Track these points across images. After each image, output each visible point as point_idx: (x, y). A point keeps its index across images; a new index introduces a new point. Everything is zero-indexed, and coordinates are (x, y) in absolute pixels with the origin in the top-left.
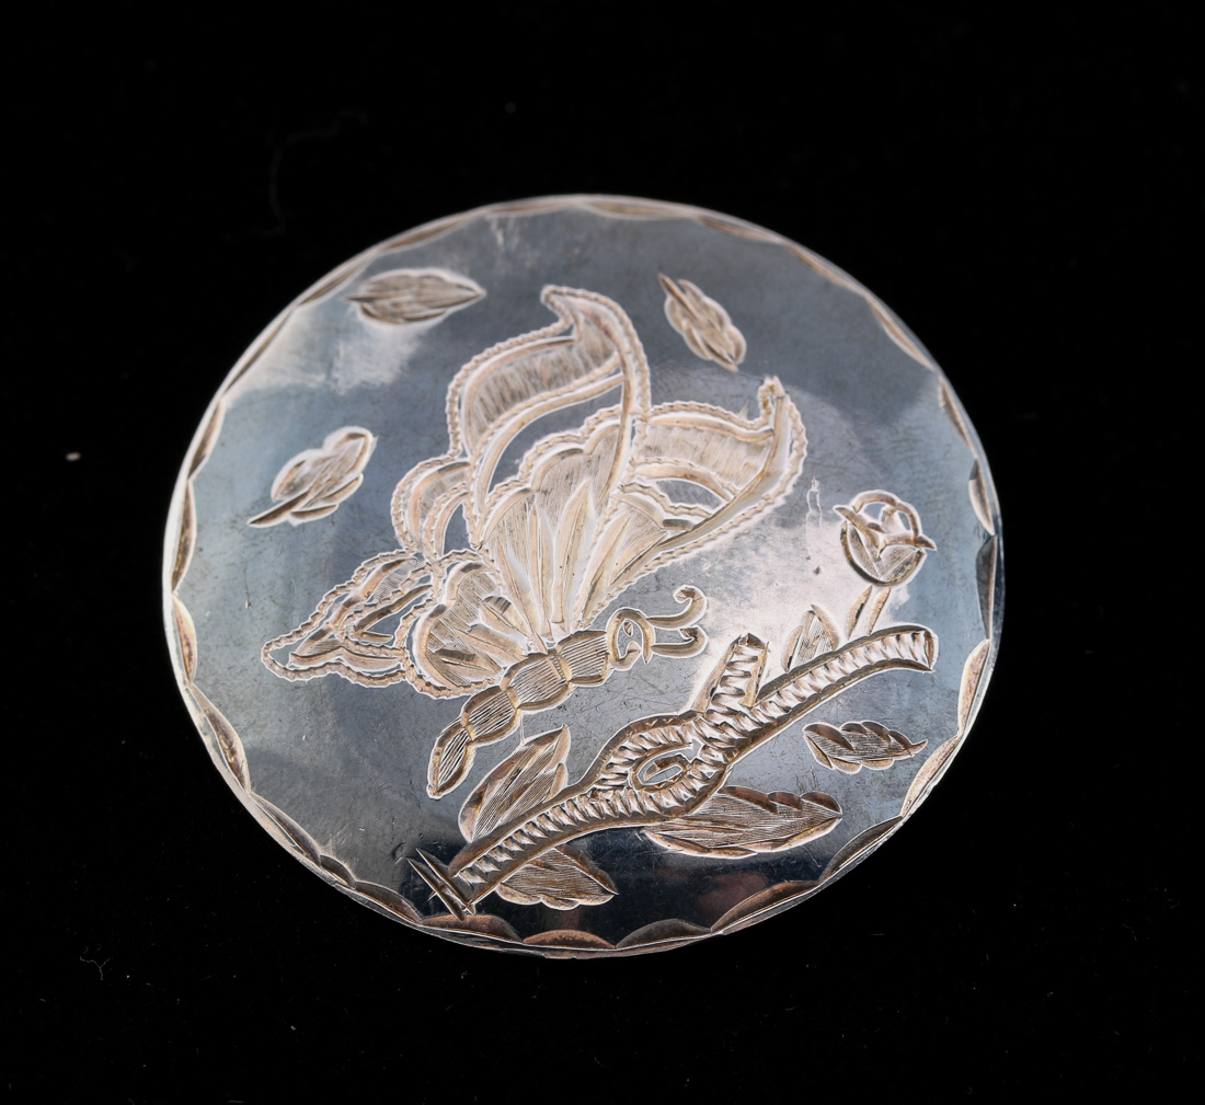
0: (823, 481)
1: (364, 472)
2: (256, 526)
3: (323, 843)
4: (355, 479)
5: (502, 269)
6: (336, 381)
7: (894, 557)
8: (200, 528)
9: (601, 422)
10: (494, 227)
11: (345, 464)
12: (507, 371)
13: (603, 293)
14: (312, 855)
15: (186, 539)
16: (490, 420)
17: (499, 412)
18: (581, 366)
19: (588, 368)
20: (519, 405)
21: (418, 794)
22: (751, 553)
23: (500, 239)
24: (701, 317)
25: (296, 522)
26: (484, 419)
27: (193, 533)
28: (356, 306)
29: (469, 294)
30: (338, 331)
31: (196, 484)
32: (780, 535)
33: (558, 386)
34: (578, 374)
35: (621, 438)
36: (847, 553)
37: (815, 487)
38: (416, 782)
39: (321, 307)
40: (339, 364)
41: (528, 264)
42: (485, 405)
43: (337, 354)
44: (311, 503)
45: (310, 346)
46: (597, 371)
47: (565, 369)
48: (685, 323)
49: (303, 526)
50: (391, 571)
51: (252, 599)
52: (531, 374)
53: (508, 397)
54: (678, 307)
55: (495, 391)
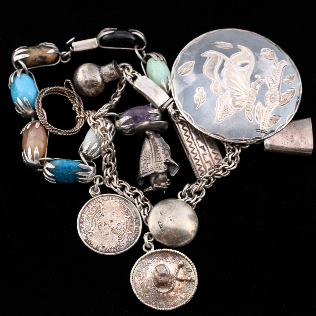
0: (256, 52)
1: (205, 92)
2: (198, 108)
3: (243, 138)
4: (204, 93)
5: (193, 57)
6: (189, 85)
7: (272, 55)
8: (190, 114)
9: (226, 64)
10: (185, 54)
11: (202, 93)
12: (208, 67)
13: (209, 50)
14: (242, 140)
15: (189, 117)
16: (213, 74)
17: (213, 73)
18: (216, 60)
19: (217, 60)
20: (214, 70)
21: (249, 123)
22: (258, 66)
23: (188, 54)
24: (222, 44)
25: (203, 104)
26: (212, 75)
27: (189, 116)
28: (180, 75)
29: (193, 63)
30: (182, 79)
31: (183, 110)
32: (258, 62)
33: (216, 64)
34: (217, 61)
35: (230, 65)
36: (267, 58)
37: (256, 54)
38: (248, 122)
39: (175, 78)
40: (187, 82)
41: (195, 54)
42: (210, 73)
43: (185, 82)
44: (202, 100)
45: (180, 83)
46: (219, 59)
47: (215, 62)
48: (221, 46)
49: (204, 104)
50: (221, 100)
51: (207, 117)
52: (212, 66)
53: (212, 71)
54: (218, 45)
55: (210, 71)
